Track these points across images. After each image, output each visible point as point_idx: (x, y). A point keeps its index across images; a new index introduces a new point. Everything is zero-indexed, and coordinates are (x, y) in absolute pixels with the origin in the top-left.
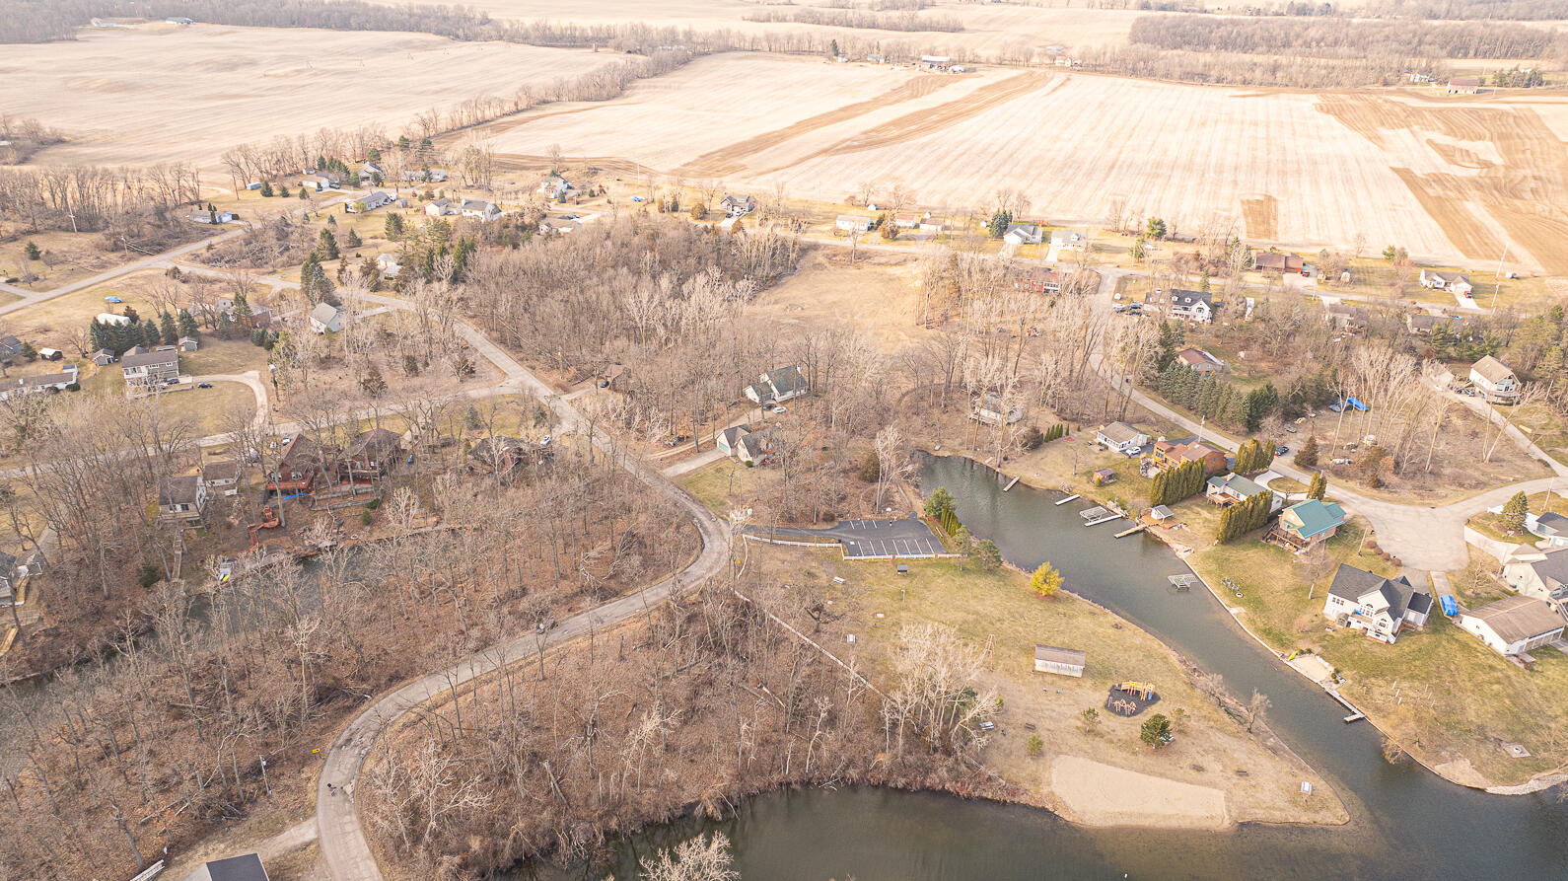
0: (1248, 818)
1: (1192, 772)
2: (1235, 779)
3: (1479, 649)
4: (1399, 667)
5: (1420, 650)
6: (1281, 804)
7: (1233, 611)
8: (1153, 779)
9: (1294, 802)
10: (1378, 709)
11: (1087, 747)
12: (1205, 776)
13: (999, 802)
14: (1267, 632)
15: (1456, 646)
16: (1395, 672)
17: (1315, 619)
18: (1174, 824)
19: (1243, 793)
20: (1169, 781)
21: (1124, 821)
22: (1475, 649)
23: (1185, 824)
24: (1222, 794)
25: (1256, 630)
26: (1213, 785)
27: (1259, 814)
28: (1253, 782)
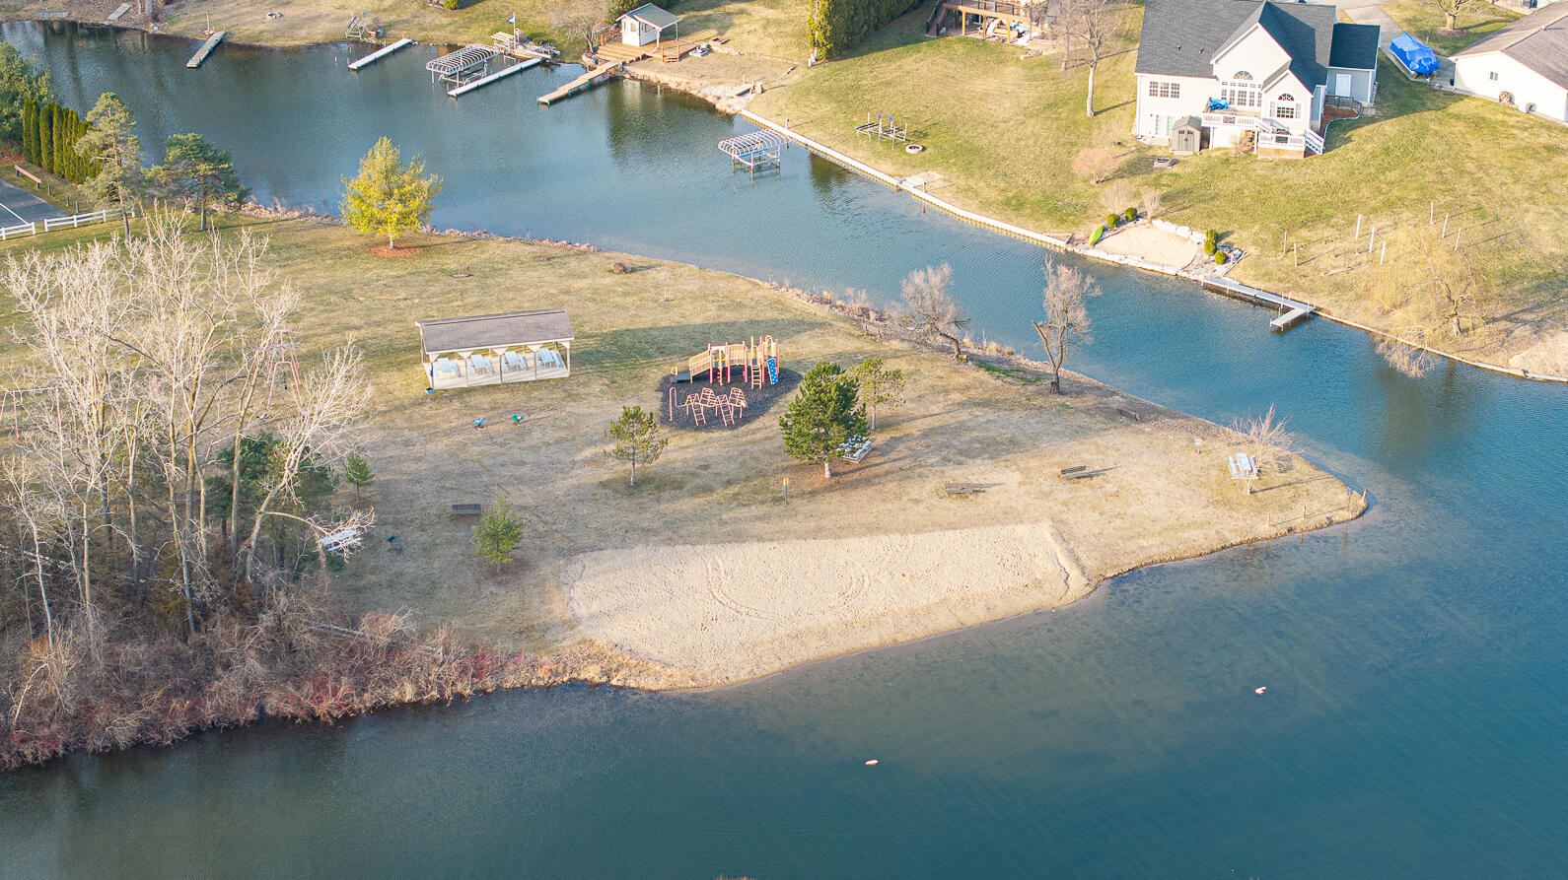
0: (1128, 563)
1: (947, 503)
2: (1064, 491)
3: (1511, 121)
4: (1353, 194)
5: (1387, 151)
6: (1193, 511)
7: (912, 183)
8: (854, 543)
9: (1226, 503)
10: (1338, 287)
11: (645, 520)
12: (986, 502)
13: (440, 702)
14: (1015, 205)
15: (1461, 126)
16: (1349, 207)
17: (1119, 151)
18: (944, 621)
19: (1096, 516)
20: (896, 538)
21: (812, 650)
22: (1503, 123)
23: (975, 615)
24: (1045, 530)
25: (985, 206)
26: (1009, 516)
27: (1152, 548)
28: (1110, 488)
